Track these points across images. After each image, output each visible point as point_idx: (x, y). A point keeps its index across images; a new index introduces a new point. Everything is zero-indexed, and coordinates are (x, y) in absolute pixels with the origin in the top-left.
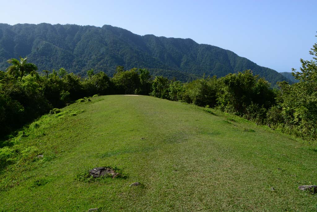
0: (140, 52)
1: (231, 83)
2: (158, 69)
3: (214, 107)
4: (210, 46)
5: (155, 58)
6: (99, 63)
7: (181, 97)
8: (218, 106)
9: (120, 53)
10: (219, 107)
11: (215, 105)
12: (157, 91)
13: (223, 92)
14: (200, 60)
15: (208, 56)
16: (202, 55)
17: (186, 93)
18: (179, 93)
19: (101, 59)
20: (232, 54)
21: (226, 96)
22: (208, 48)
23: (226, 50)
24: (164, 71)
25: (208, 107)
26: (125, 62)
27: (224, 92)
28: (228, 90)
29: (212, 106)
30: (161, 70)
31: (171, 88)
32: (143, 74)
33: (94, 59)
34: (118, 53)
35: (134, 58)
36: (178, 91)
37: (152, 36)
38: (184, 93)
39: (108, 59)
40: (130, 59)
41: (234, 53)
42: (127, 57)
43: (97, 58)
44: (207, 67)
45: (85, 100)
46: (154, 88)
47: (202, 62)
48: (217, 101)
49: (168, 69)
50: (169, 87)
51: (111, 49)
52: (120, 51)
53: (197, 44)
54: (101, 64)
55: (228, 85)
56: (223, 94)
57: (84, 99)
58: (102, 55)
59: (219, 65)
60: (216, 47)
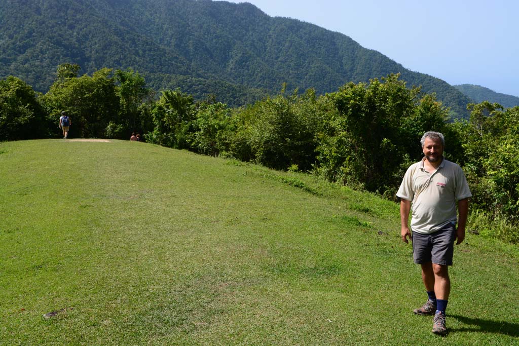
0: (128, 33)
1: (354, 106)
2: (173, 76)
3: (310, 168)
4: (296, 22)
5: (167, 48)
6: (21, 58)
7: (227, 145)
8: (319, 166)
9: (75, 34)
10: (324, 171)
11: (312, 165)
12: (164, 129)
13: (332, 132)
14: (274, 56)
15: (291, 46)
16: (279, 43)
17: (238, 134)
18: (220, 135)
19: (25, 48)
20: (348, 42)
21: (341, 142)
22: (294, 26)
23: (333, 32)
24: (188, 80)
25: (295, 171)
26: (91, 56)
27: (335, 130)
28: (344, 126)
29: (305, 168)
30: (181, 77)
31: (200, 122)
32: (128, 85)
33: (8, 46)
34: (71, 35)
35: (114, 48)
36: (219, 129)
38: (233, 133)
39: (45, 47)
40: (103, 49)
41: (351, 39)
42: (96, 43)
43: (13, 44)
44: (291, 72)
46: (156, 122)
47: (279, 60)
48: (318, 153)
49: (199, 76)
50: (196, 119)
51: (53, 22)
52: (76, 30)
53: (267, 18)
54: (26, 61)
55: (346, 113)
56: (332, 135)
58: (27, 37)
59: (317, 67)
60: (311, 25)
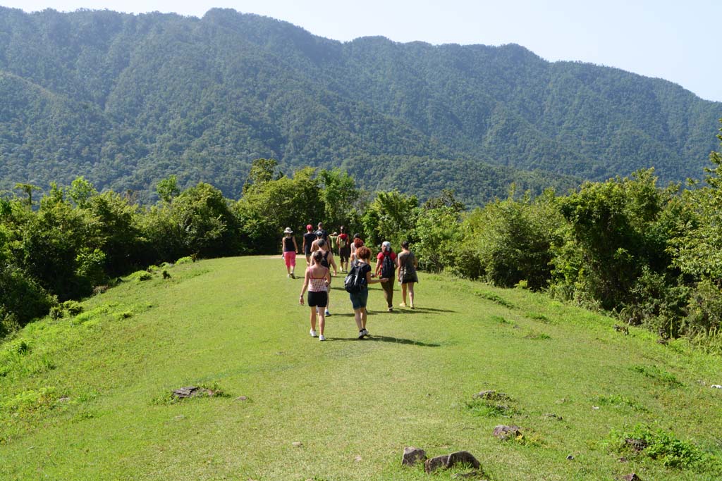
0: (340, 100)
1: (581, 212)
2: (404, 158)
4: (589, 67)
5: (393, 118)
6: (196, 142)
7: (452, 259)
9: (267, 105)
11: (548, 281)
14: (556, 121)
16: (563, 101)
17: (464, 246)
18: (444, 246)
19: (202, 128)
20: (677, 93)
22: (587, 74)
23: (651, 79)
24: (426, 163)
26: (288, 136)
28: (573, 235)
30: (416, 159)
31: (420, 231)
33: (180, 128)
34: (261, 108)
35: (320, 122)
36: (443, 239)
37: (381, 40)
38: (459, 243)
39: (227, 126)
40: (304, 125)
41: (680, 87)
42: (295, 117)
43: (187, 124)
44: (583, 143)
45: (153, 276)
46: (368, 232)
47: (564, 126)
49: (441, 156)
50: (415, 227)
51: (238, 91)
52: (269, 100)
53: (543, 64)
54: (203, 147)
57: (150, 271)
58: (205, 115)
59: (626, 134)
60: (613, 71)
